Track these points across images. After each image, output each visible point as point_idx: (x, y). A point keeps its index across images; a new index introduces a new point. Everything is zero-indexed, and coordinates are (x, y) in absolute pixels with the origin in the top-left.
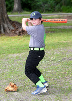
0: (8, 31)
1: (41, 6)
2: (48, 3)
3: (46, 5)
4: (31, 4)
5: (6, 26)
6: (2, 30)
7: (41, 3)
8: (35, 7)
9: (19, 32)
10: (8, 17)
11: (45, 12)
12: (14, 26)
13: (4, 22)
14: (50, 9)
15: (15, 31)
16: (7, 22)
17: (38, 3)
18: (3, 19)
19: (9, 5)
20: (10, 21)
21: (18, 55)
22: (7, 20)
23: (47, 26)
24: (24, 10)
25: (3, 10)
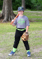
1: (36, 7)
2: (40, 6)
3: (39, 7)
4: (31, 6)
5: (12, 17)
6: (9, 19)
7: (36, 5)
8: (33, 7)
11: (38, 11)
14: (41, 9)
16: (12, 15)
17: (35, 6)
21: (12, 33)
22: (13, 14)
23: (35, 18)
24: (27, 9)
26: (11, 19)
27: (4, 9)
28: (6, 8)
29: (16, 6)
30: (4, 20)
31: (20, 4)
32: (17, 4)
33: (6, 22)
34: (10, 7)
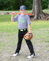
0: (42, 18)
5: (41, 15)
6: (39, 17)
9: (48, 19)
10: (42, 11)
12: (45, 16)
13: (40, 13)
15: (45, 18)
18: (40, 12)
19: (46, 5)
20: (43, 13)
21: (44, 29)
25: (40, 8)
26: (40, 17)
27: (34, 8)
28: (36, 7)
29: (43, 5)
30: (34, 18)
31: (47, 3)
32: (44, 3)
33: (36, 20)
34: (40, 6)
